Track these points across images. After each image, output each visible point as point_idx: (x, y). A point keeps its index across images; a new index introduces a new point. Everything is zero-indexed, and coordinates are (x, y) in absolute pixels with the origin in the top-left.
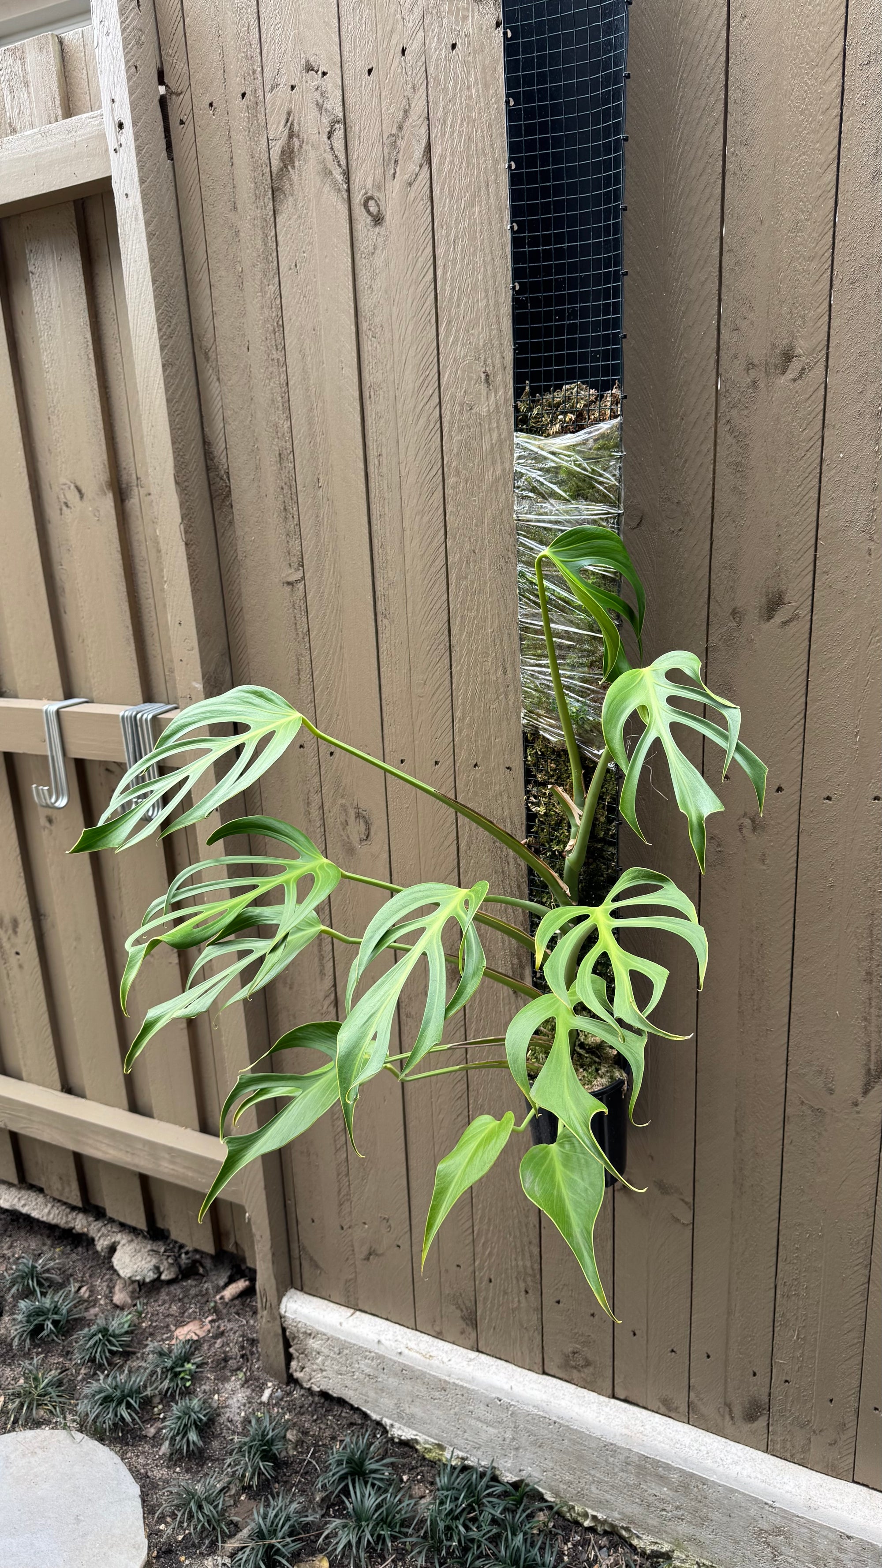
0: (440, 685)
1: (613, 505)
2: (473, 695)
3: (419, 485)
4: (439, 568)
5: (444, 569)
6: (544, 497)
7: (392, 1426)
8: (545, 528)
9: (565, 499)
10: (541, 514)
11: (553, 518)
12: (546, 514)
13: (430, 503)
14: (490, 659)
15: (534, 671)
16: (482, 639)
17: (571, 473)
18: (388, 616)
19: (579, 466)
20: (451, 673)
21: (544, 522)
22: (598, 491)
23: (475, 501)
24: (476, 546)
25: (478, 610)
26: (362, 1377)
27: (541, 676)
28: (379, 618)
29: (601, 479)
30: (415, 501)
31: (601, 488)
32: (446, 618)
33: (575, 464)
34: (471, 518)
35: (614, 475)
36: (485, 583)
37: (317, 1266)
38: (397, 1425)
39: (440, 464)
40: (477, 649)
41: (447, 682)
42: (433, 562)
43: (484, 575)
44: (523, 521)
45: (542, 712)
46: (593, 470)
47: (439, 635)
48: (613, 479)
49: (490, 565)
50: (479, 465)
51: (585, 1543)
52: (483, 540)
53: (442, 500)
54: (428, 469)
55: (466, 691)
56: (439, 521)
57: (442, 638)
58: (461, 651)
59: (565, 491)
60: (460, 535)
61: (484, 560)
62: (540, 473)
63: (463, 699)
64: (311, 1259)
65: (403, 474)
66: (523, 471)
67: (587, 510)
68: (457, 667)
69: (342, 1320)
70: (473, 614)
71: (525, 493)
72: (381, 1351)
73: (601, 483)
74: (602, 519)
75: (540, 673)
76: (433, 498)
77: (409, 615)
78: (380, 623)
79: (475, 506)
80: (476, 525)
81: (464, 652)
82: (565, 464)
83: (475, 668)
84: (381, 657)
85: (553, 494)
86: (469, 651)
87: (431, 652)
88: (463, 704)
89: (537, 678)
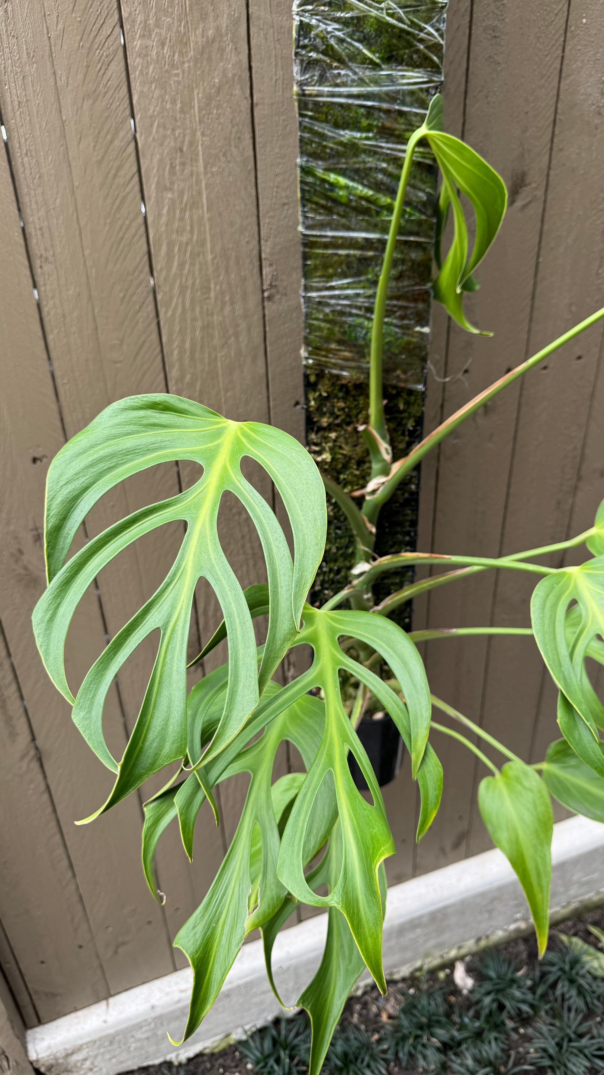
0: (144, 342)
1: (436, 69)
2: (193, 345)
3: (85, 51)
4: (128, 177)
5: (136, 178)
6: (340, 61)
7: (177, 1056)
8: (341, 105)
9: (372, 62)
10: (337, 85)
11: (355, 90)
12: (344, 84)
13: (104, 81)
14: (212, 295)
15: (324, 297)
16: (200, 269)
17: (382, 27)
18: (51, 259)
19: (392, 16)
20: (158, 323)
21: (340, 95)
22: (418, 51)
23: (177, 75)
24: (183, 142)
25: (192, 232)
26: (138, 1044)
27: (333, 302)
28: (37, 263)
29: (422, 35)
30: (80, 77)
31: (422, 47)
32: (145, 248)
33: (388, 14)
34: (174, 102)
35: (438, 30)
36: (200, 193)
37: (54, 995)
38: (182, 1051)
39: (116, 17)
40: (193, 284)
41: (155, 336)
42: (118, 170)
43: (198, 182)
44: (310, 95)
45: (333, 346)
46: (412, 22)
47: (136, 273)
48: (436, 34)
49: (205, 167)
50: (180, 21)
51: (365, 1005)
52: (194, 132)
53: (124, 75)
54: (98, 26)
55: (183, 342)
56: (121, 108)
57: (142, 276)
58: (171, 289)
59: (373, 52)
60: (158, 126)
61: (197, 160)
62: (337, 26)
63: (179, 353)
64: (46, 994)
65: (53, 34)
66: (314, 22)
67: (403, 77)
68: (166, 312)
69: (103, 1018)
70: (185, 238)
71: (313, 55)
72: (158, 1012)
73: (421, 41)
74: (421, 90)
75: (332, 297)
76: (109, 73)
77: (87, 252)
78: (38, 271)
79: (179, 82)
80: (182, 111)
81: (176, 291)
82: (374, 13)
83: (193, 310)
84: (46, 320)
85: (355, 57)
86: (183, 289)
87: (126, 299)
88: (181, 359)
89: (328, 305)
